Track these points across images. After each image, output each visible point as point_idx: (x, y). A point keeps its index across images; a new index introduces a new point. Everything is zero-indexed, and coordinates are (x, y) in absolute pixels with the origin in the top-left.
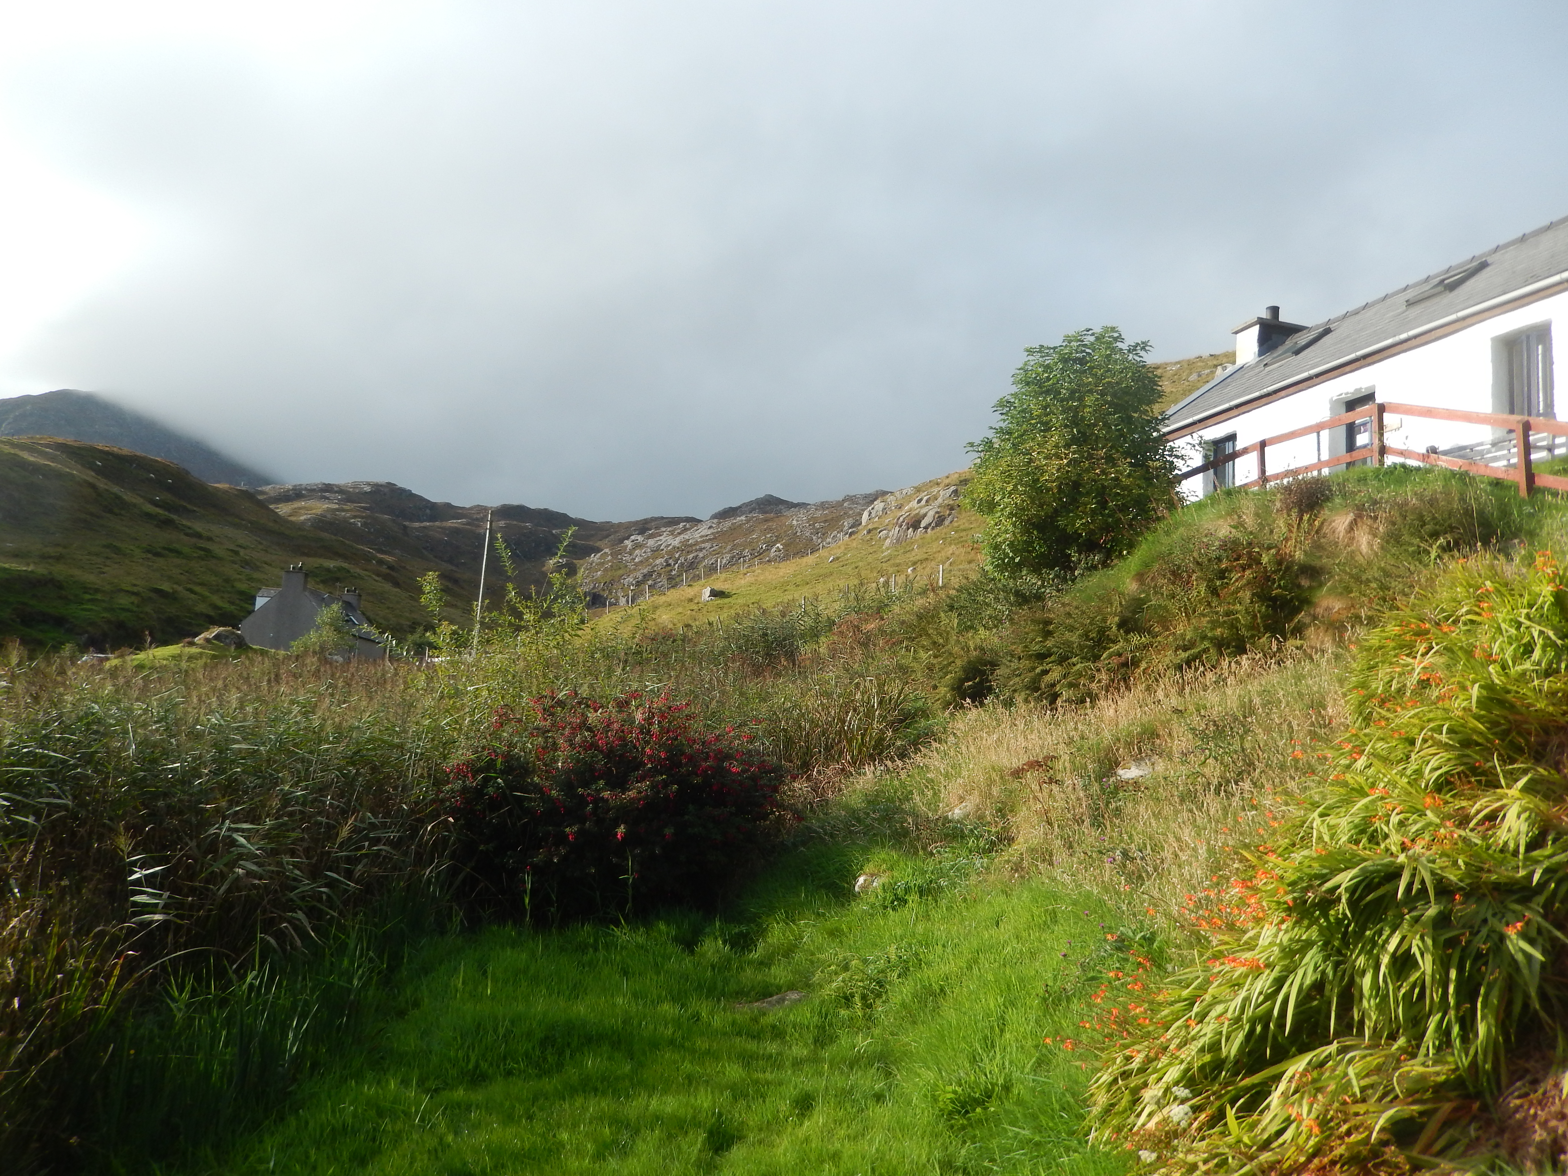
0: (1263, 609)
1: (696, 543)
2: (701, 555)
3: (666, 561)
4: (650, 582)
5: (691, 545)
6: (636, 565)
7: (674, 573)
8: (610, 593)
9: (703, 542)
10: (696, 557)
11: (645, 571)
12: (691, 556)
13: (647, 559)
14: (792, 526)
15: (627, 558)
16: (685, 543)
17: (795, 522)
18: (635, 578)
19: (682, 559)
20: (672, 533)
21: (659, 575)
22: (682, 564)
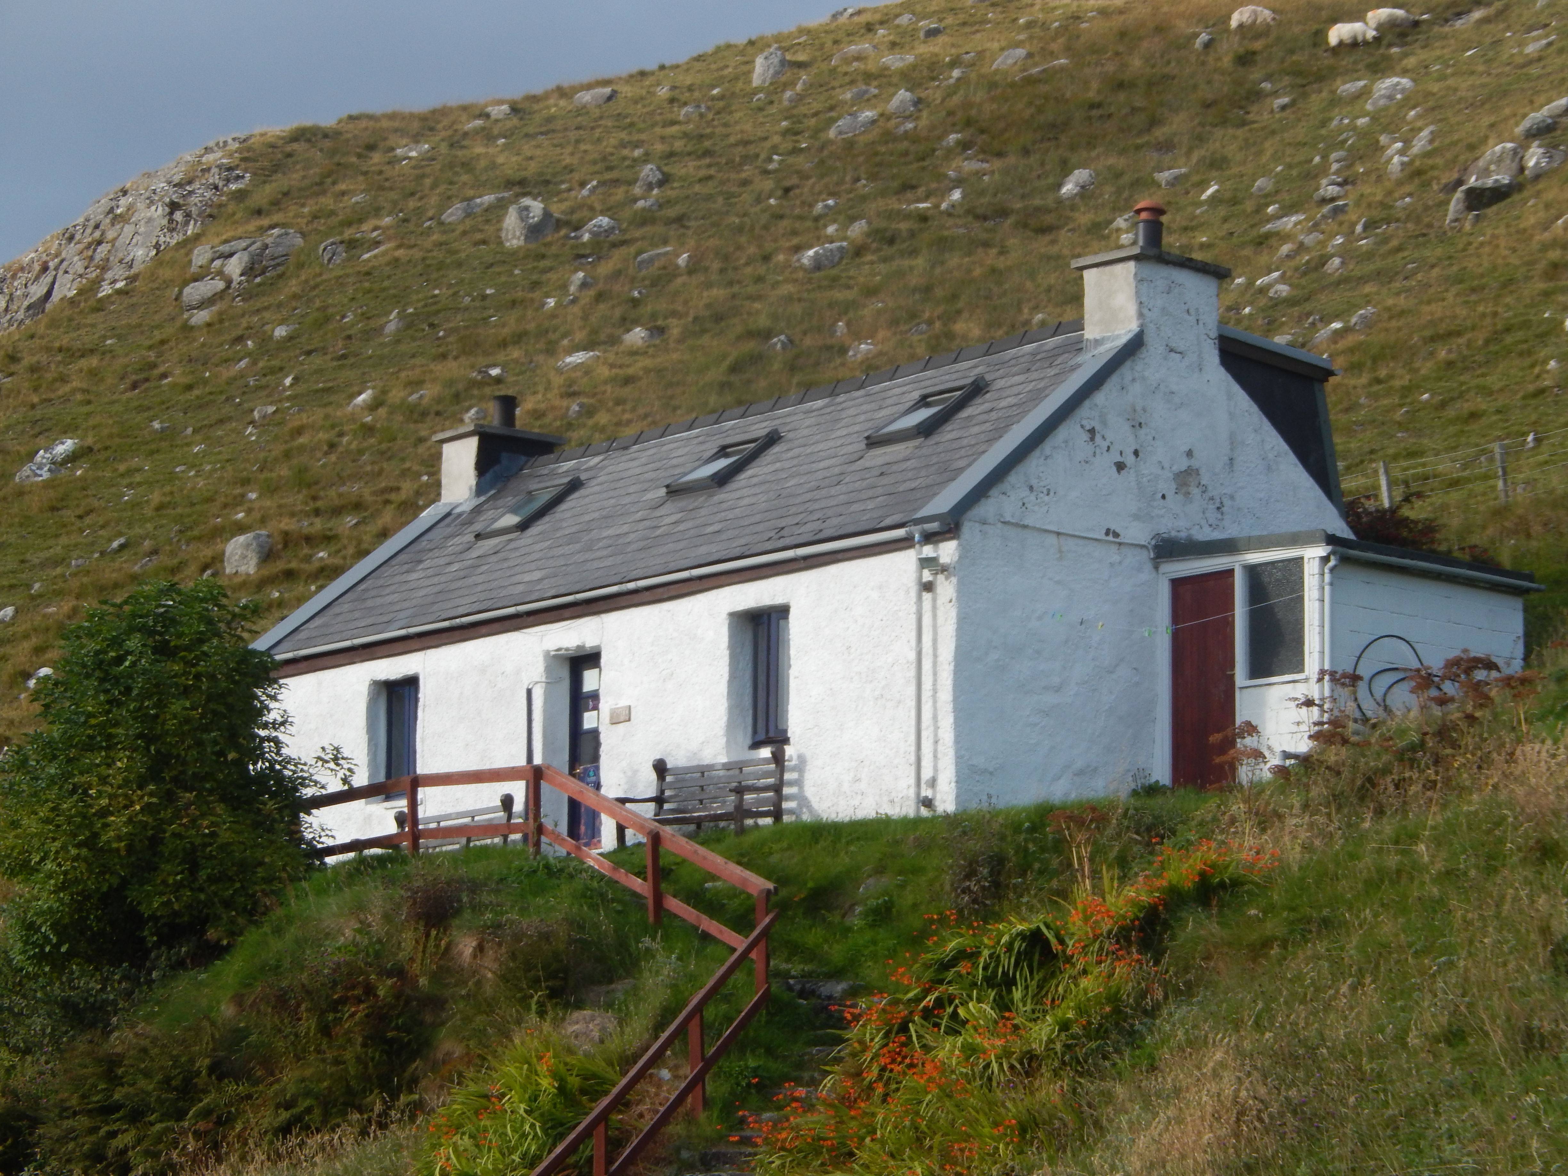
0: (377, 1055)
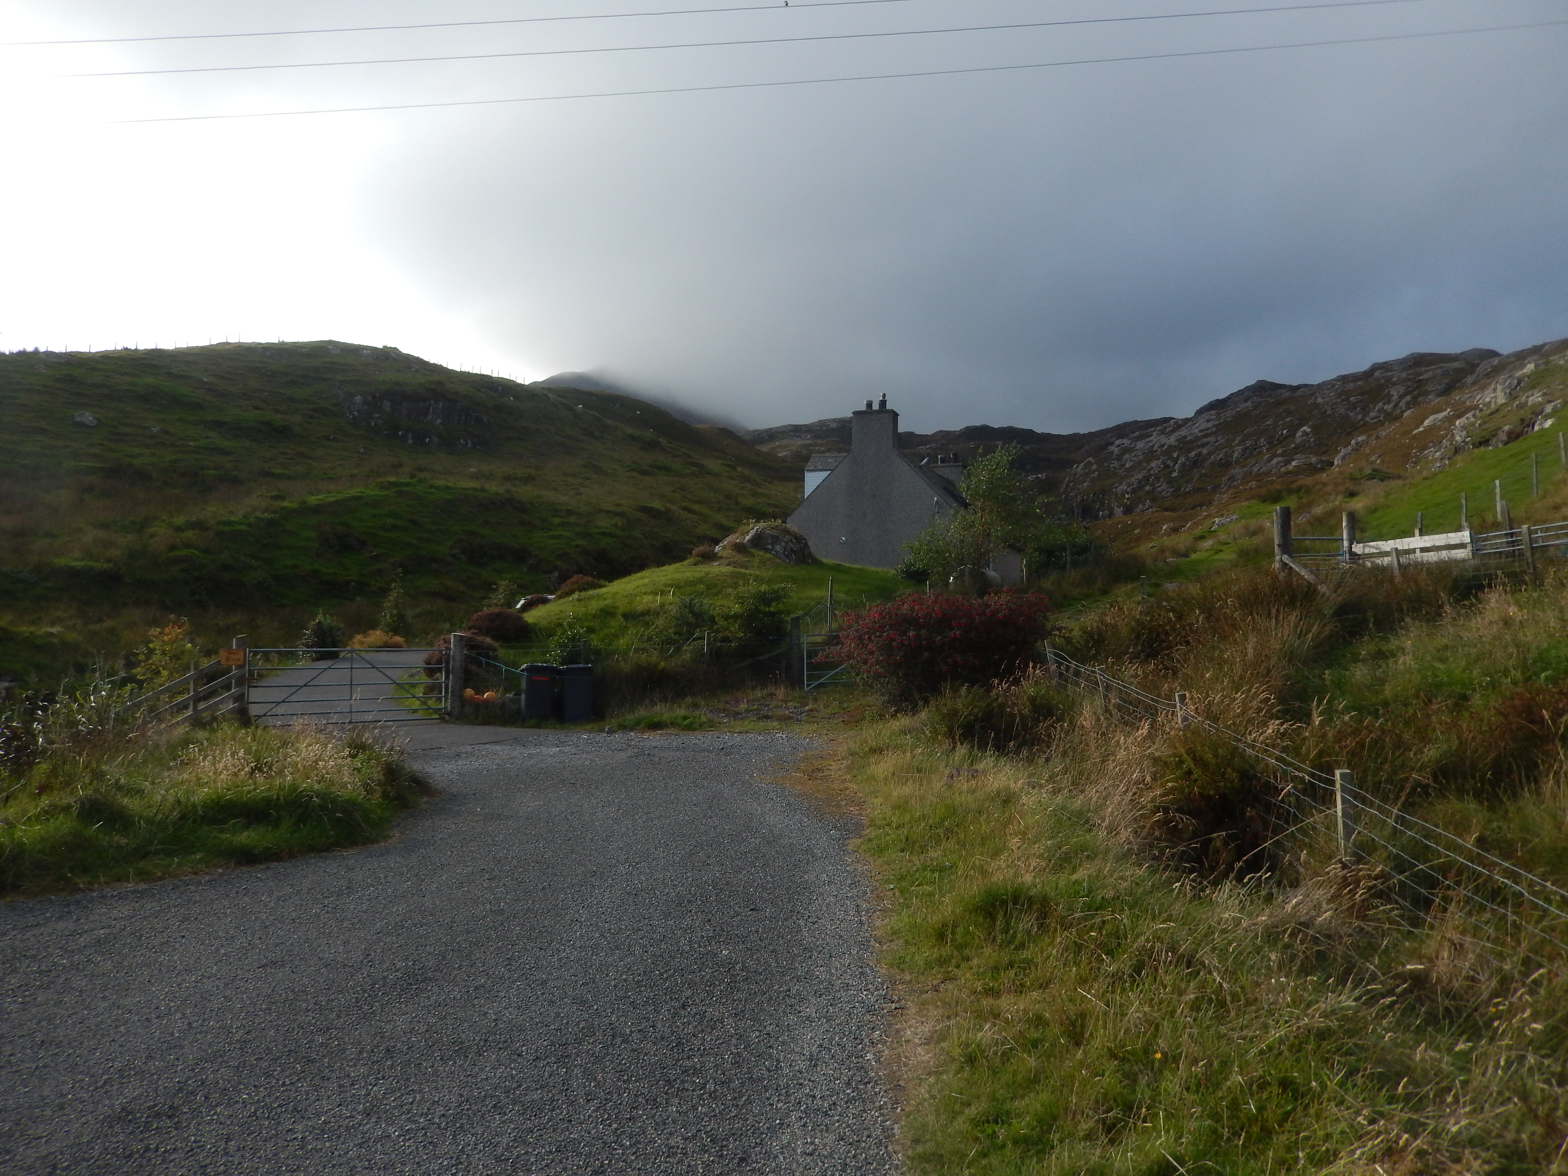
1: (1197, 439)
2: (1205, 451)
3: (1164, 463)
4: (1147, 488)
5: (1191, 442)
6: (1128, 470)
7: (1175, 474)
8: (1102, 504)
9: (1205, 436)
10: (1199, 454)
11: (1140, 476)
12: (1193, 454)
13: (1140, 463)
14: (1316, 405)
15: (1116, 464)
16: (1182, 440)
17: (1320, 400)
18: (1129, 485)
19: (1182, 459)
20: (1163, 432)
21: (1158, 479)
22: (1184, 464)
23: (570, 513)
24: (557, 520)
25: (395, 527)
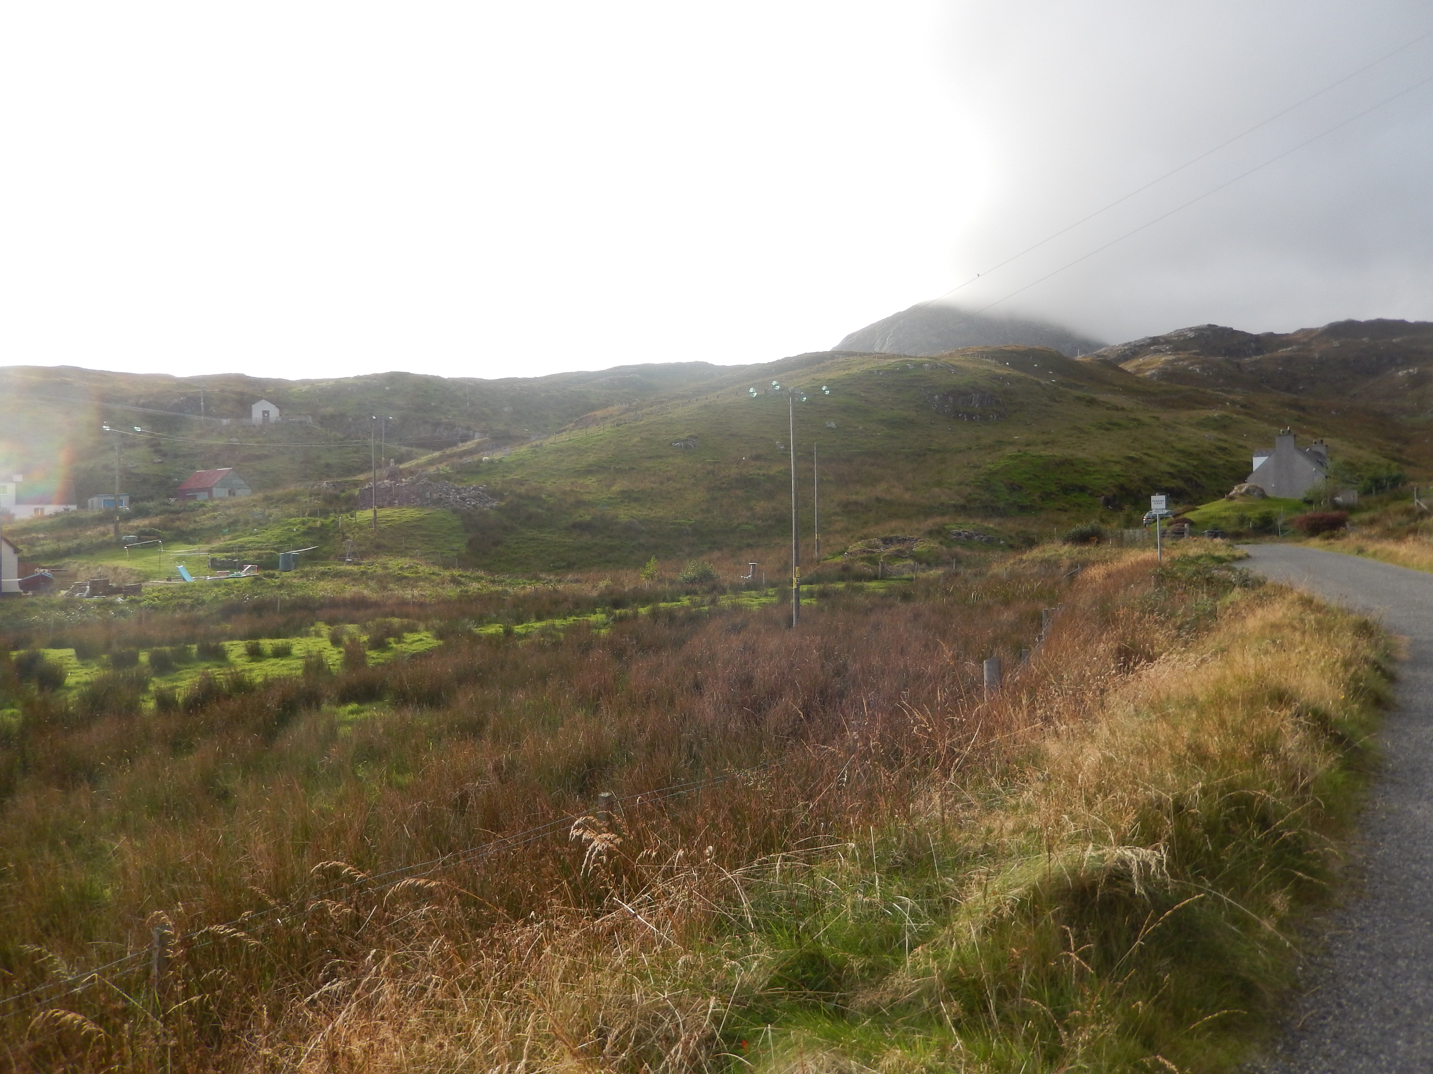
23: (1094, 464)
24: (1090, 469)
25: (1030, 479)
